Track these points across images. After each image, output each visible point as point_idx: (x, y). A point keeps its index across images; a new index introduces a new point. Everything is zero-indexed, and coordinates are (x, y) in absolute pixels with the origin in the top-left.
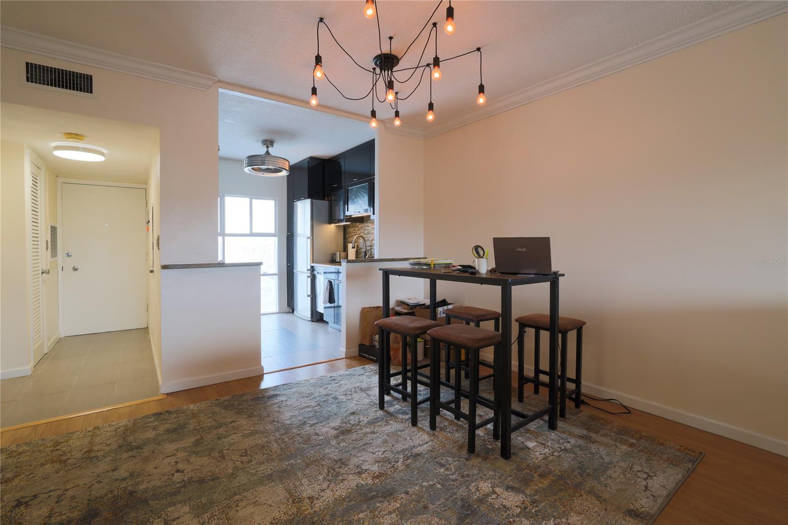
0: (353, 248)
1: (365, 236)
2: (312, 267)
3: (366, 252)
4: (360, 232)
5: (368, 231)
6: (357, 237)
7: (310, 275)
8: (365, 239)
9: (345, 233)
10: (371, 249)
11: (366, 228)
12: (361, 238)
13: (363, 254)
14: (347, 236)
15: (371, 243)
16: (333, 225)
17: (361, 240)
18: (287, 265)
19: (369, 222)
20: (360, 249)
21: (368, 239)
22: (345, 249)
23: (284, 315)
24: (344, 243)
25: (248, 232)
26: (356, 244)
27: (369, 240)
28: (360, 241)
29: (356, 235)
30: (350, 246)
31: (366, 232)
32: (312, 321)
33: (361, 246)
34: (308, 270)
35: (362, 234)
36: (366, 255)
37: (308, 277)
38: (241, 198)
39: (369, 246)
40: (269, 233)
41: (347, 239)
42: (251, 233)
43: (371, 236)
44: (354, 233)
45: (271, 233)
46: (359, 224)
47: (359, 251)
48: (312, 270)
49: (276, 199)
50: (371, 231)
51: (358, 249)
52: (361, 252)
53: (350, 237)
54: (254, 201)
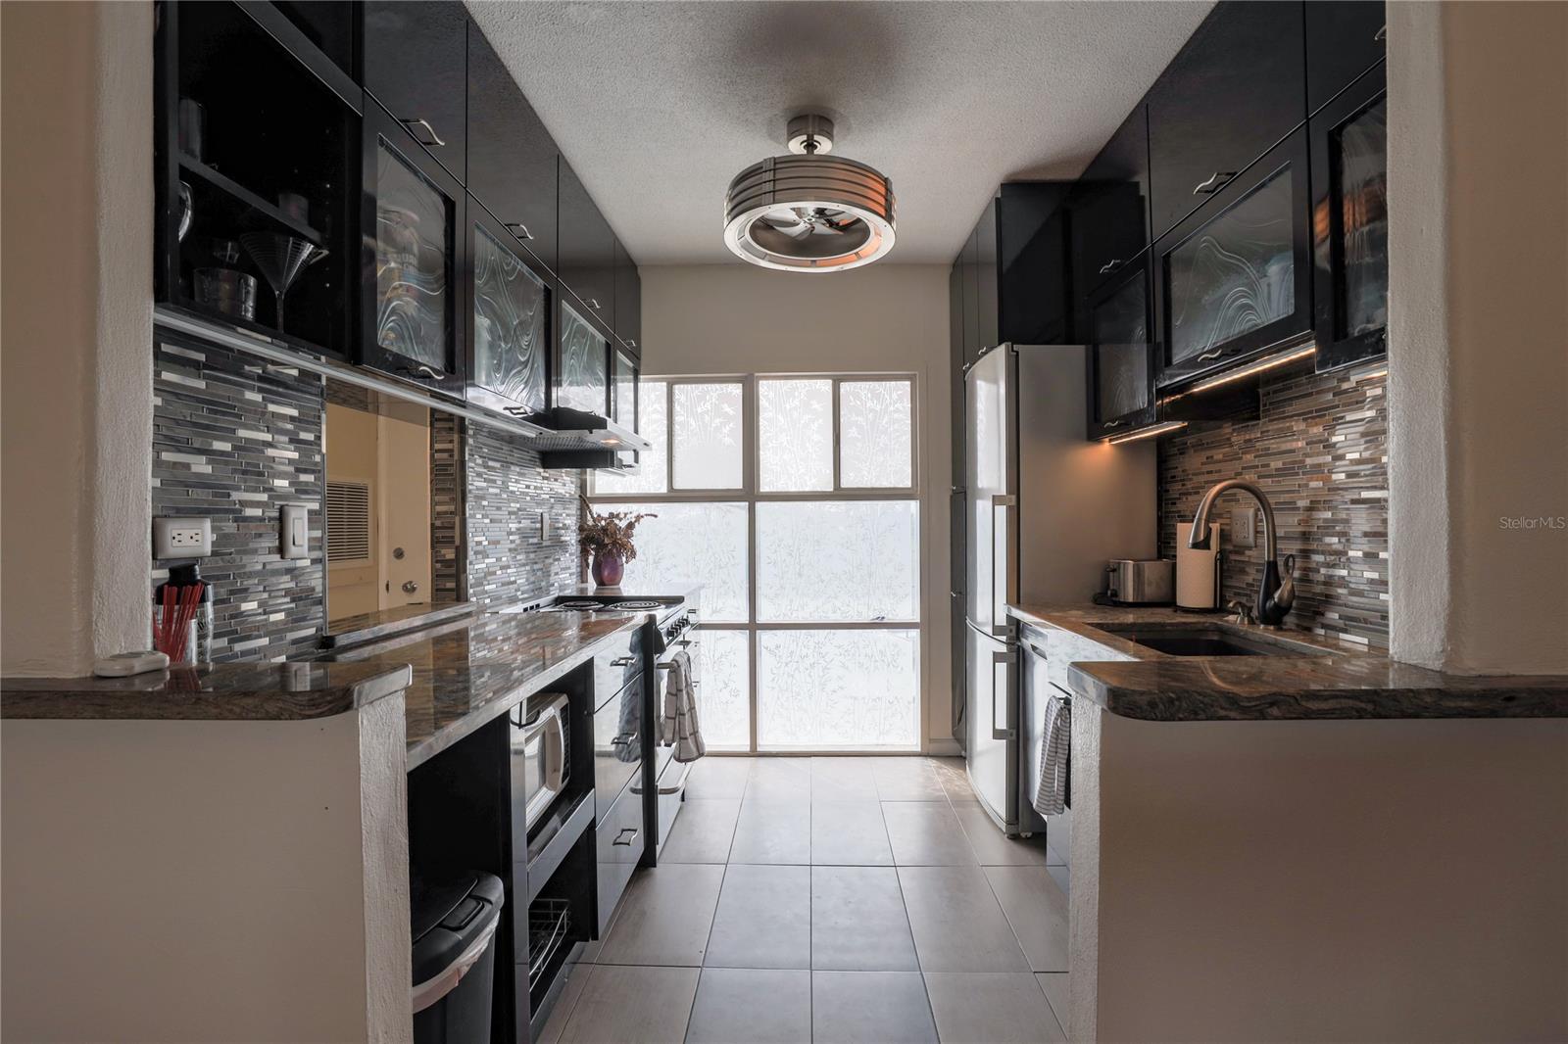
0: (1201, 545)
1: (1265, 485)
2: (1015, 622)
3: (1272, 566)
4: (1237, 465)
5: (1288, 458)
6: (1219, 494)
7: (1003, 649)
8: (1272, 500)
9: (1164, 478)
10: (1306, 554)
11: (1274, 445)
12: (1242, 493)
13: (1255, 577)
14: (1175, 489)
15: (1306, 522)
16: (1106, 448)
17: (1246, 511)
18: (951, 596)
19: (1290, 410)
20: (1240, 550)
21: (1284, 498)
22: (1165, 547)
23: (932, 763)
24: (1160, 519)
26: (1215, 527)
27: (1291, 507)
28: (1236, 510)
29: (1220, 481)
30: (1186, 533)
31: (1276, 464)
32: (1014, 838)
33: (1245, 533)
34: (998, 629)
35: (1249, 477)
36: (1273, 580)
37: (998, 657)
38: (806, 382)
39: (1296, 539)
40: (892, 486)
41: (1175, 504)
42: (835, 489)
43: (1307, 485)
44: (1208, 473)
45: (901, 486)
46: (1234, 430)
47: (1233, 557)
48: (1014, 634)
49: (915, 375)
50: (1307, 455)
51: (1229, 547)
52: (1243, 562)
53: (1190, 494)
54: (845, 387)
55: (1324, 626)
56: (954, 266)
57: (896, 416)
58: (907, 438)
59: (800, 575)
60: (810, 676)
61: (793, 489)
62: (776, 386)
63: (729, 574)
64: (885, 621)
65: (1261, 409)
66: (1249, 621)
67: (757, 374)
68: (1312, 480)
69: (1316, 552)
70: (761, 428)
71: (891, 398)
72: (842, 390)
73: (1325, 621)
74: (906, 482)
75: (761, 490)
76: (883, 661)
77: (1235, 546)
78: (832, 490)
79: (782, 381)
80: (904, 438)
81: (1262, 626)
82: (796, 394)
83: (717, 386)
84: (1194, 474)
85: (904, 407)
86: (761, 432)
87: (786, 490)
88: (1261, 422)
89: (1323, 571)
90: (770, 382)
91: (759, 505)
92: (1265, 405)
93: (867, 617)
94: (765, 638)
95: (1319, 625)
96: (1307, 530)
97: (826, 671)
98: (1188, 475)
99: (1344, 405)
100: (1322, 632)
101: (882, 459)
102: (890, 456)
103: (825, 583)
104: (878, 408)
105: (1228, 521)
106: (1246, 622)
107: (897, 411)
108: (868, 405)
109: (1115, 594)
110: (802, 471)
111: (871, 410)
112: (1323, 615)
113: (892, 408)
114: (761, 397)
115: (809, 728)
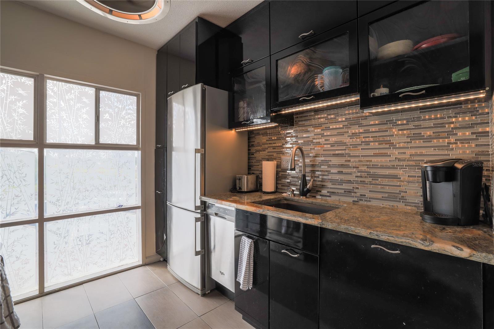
2: (204, 203)
3: (304, 176)
9: (250, 145)
10: (313, 171)
11: (300, 135)
14: (254, 149)
15: (314, 161)
18: (156, 193)
19: (307, 123)
20: (284, 170)
24: (248, 160)
25: (93, 143)
31: (301, 141)
32: (204, 295)
34: (197, 208)
36: (305, 181)
37: (197, 220)
38: (79, 86)
39: (310, 167)
40: (127, 144)
41: (254, 154)
42: (96, 144)
43: (314, 149)
44: (269, 144)
45: (131, 144)
46: (282, 129)
47: (281, 173)
48: (203, 209)
49: (139, 94)
50: (314, 139)
51: (280, 170)
52: (286, 175)
53: (261, 151)
54: (102, 94)
55: (321, 195)
56: (158, 51)
57: (129, 111)
58: (134, 122)
59: (74, 189)
60: (80, 241)
61: (69, 142)
62: (59, 85)
63: (21, 191)
64: (123, 207)
65: (294, 122)
66: (293, 195)
67: (45, 75)
68: (316, 147)
69: (318, 171)
70: (48, 106)
71: (127, 103)
72: (101, 95)
73: (322, 194)
74: (134, 143)
75: (47, 142)
76: (122, 226)
77: (282, 169)
78: (94, 144)
79: (63, 83)
80: (133, 122)
81: (301, 197)
82: (73, 92)
83: (13, 76)
84: (262, 144)
85: (133, 108)
86: (48, 109)
87: (65, 143)
88: (294, 127)
89: (320, 177)
90: (55, 82)
91: (45, 150)
92: (296, 121)
93: (114, 206)
94: (48, 226)
95: (319, 195)
96: (314, 163)
97: (90, 237)
98: (260, 144)
99: (330, 123)
100: (320, 197)
101: (122, 130)
102: (126, 130)
103: (89, 191)
104: (120, 106)
105: (279, 161)
106: (293, 196)
107: (130, 109)
108: (115, 104)
109: (240, 188)
110: (76, 133)
111: (117, 107)
112: (321, 192)
113: (127, 108)
114: (48, 89)
115: (80, 268)
